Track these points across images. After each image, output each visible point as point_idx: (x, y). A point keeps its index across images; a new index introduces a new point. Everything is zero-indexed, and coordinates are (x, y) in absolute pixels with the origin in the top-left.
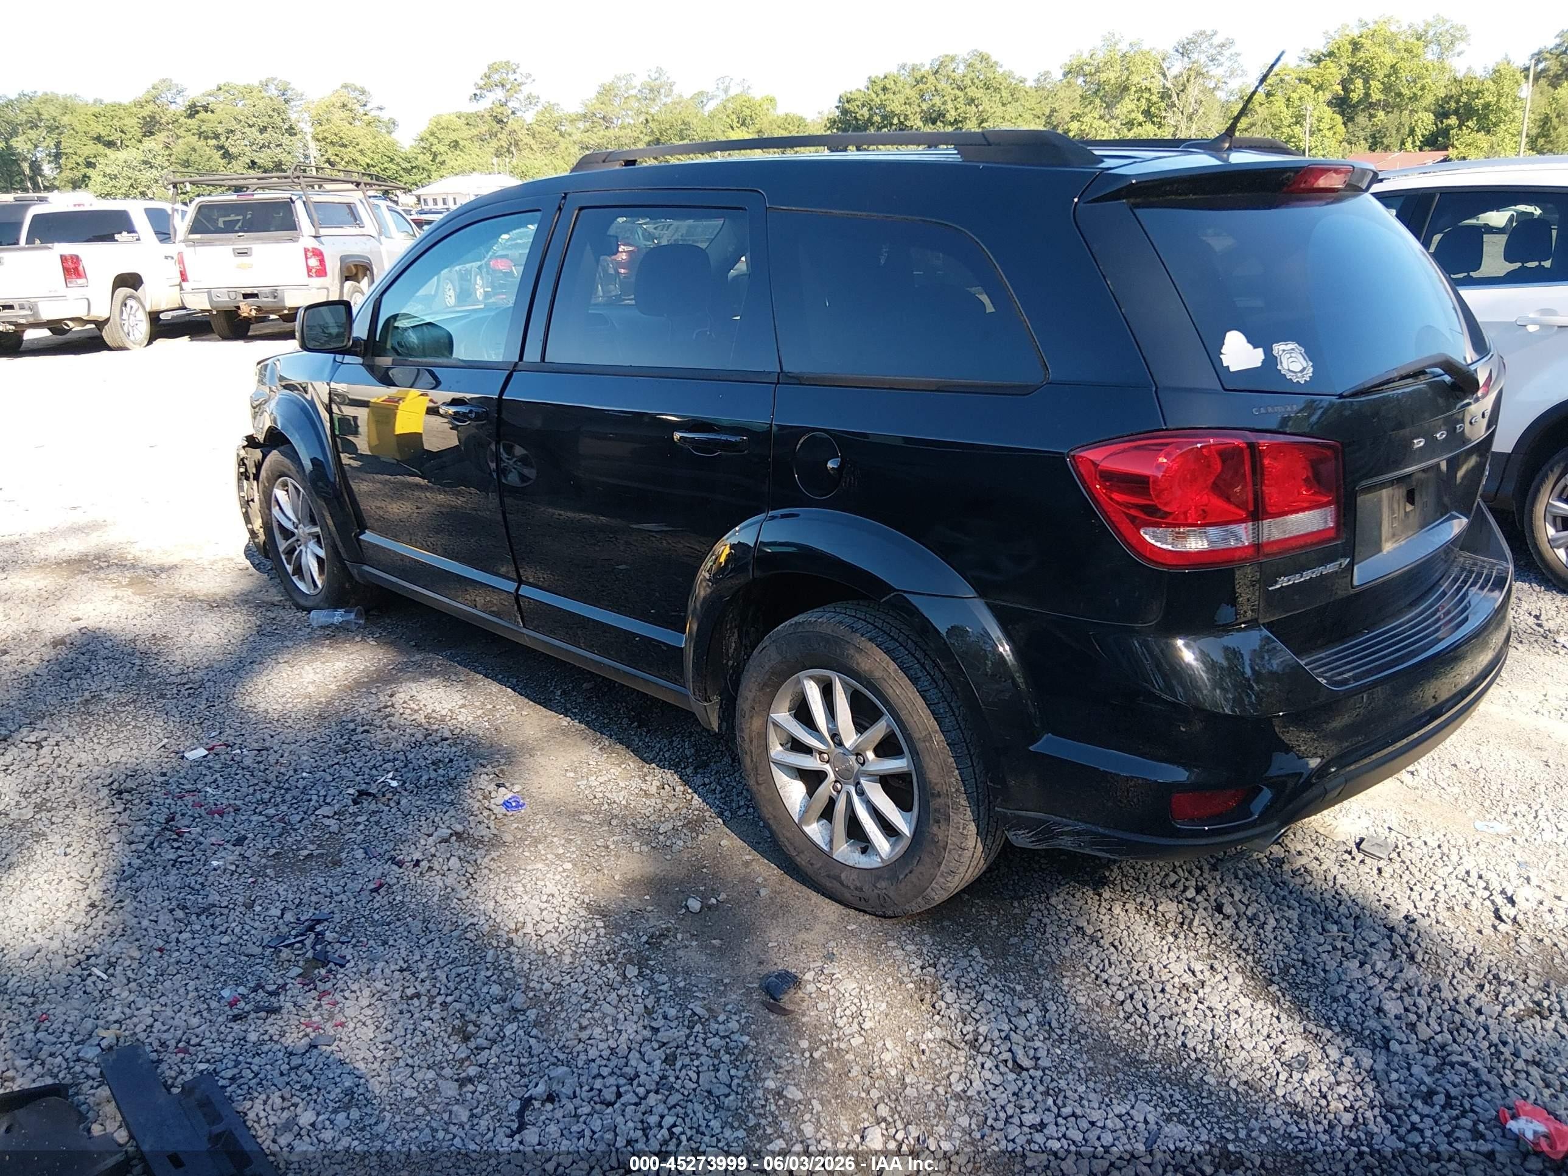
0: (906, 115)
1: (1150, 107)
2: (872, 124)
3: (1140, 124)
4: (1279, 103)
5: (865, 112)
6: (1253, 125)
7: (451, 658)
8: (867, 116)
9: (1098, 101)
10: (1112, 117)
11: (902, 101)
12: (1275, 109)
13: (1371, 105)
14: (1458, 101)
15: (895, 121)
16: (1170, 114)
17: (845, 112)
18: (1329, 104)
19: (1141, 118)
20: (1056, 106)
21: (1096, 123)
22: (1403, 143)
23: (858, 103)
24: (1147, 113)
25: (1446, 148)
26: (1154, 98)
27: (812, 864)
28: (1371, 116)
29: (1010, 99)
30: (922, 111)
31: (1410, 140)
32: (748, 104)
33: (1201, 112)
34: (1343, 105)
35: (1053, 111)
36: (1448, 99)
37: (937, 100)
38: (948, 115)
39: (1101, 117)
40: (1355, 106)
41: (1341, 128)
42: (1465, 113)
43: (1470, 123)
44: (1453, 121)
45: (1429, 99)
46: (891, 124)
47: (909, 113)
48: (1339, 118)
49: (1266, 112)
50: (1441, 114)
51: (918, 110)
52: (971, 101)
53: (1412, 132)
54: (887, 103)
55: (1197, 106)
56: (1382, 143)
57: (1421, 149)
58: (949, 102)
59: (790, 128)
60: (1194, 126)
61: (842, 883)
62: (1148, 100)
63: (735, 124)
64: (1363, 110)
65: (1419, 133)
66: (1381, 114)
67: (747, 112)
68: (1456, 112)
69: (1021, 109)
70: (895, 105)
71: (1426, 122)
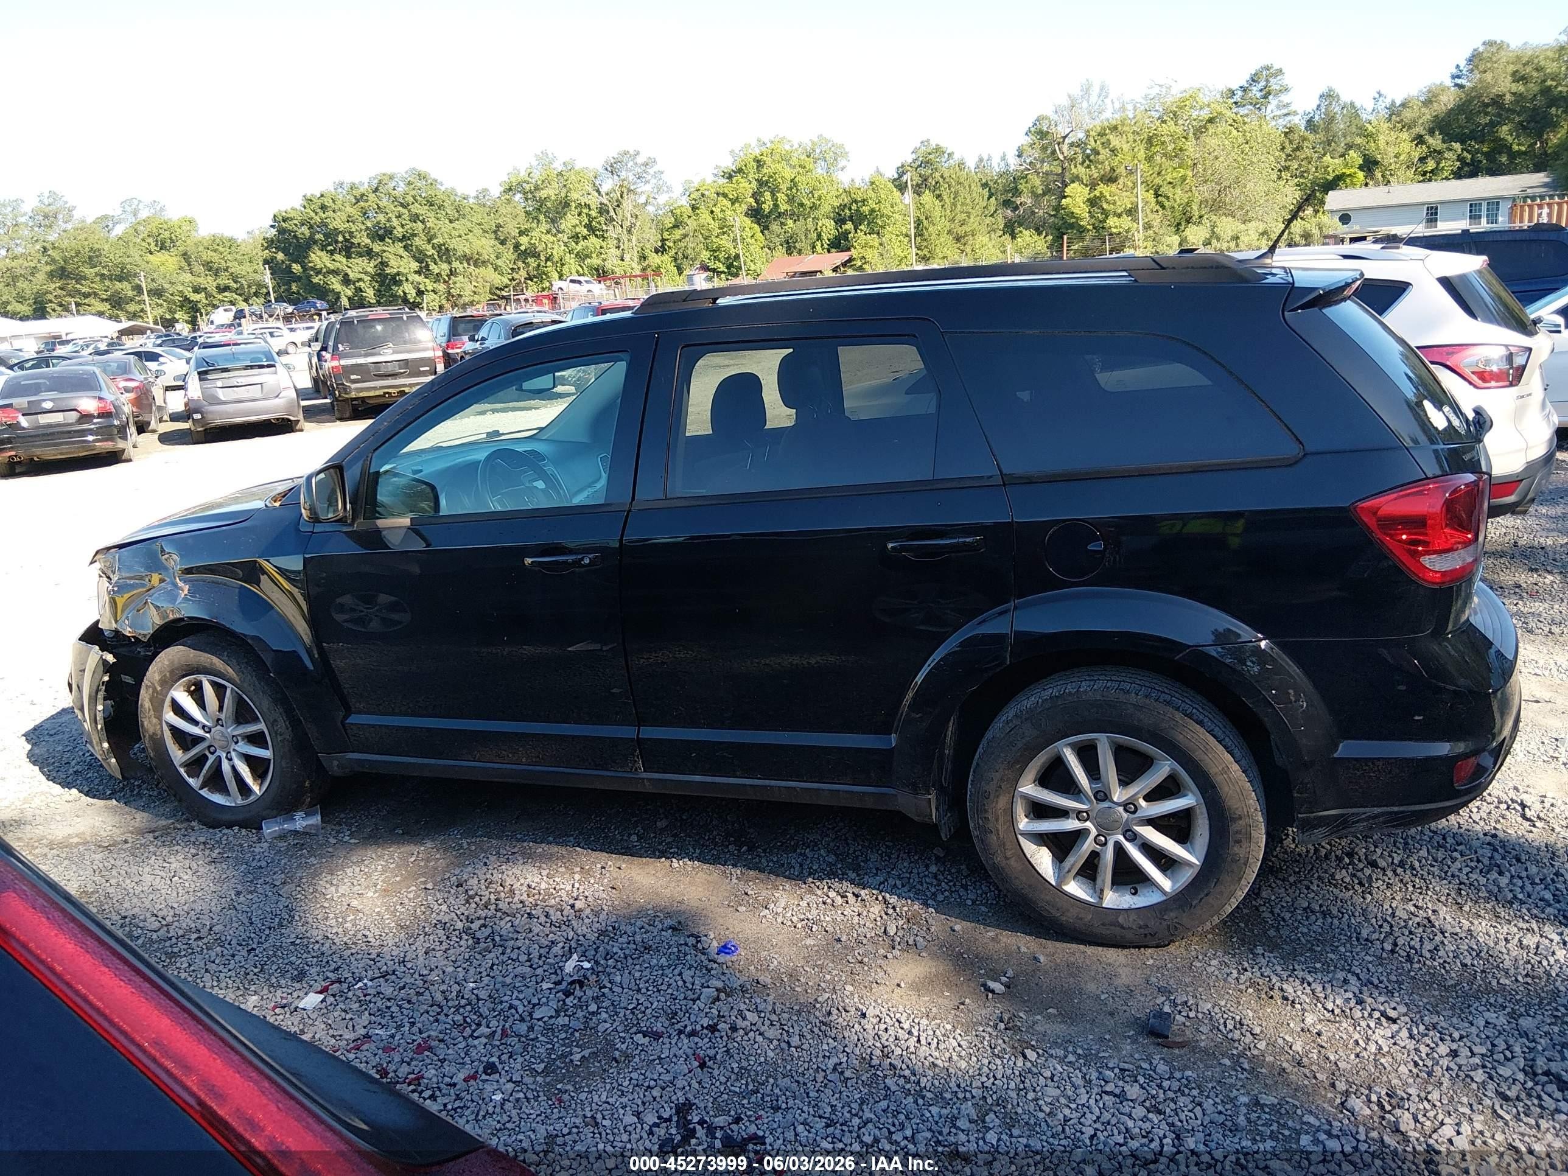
0: (351, 233)
1: (590, 222)
2: (315, 242)
3: (585, 238)
4: (705, 217)
5: (305, 229)
6: (685, 236)
7: (470, 833)
8: (308, 235)
9: (542, 217)
10: (559, 232)
11: (344, 218)
12: (702, 221)
13: (780, 215)
14: (850, 209)
15: (340, 238)
16: (610, 228)
17: (282, 231)
18: (747, 215)
19: (585, 232)
20: (500, 221)
21: (545, 238)
22: (814, 247)
23: (296, 222)
24: (589, 227)
25: (849, 250)
26: (594, 214)
27: (1081, 919)
28: (782, 224)
29: (456, 215)
30: (367, 228)
31: (819, 243)
32: (165, 226)
33: (638, 224)
34: (756, 214)
35: (498, 226)
36: (843, 207)
37: (381, 217)
38: (395, 232)
39: (548, 232)
40: (768, 217)
41: (759, 235)
42: (858, 219)
43: (862, 227)
44: (849, 226)
45: (826, 208)
46: (337, 242)
47: (353, 230)
48: (757, 228)
49: (695, 223)
50: (840, 221)
51: (364, 227)
52: (415, 218)
53: (819, 236)
54: (328, 220)
55: (634, 220)
56: (795, 247)
57: (829, 252)
58: (394, 219)
59: (220, 248)
60: (634, 239)
61: (1122, 927)
62: (588, 215)
63: (153, 248)
64: (775, 220)
65: (825, 237)
66: (790, 222)
67: (167, 235)
68: (851, 219)
69: (469, 224)
70: (338, 222)
71: (829, 229)
